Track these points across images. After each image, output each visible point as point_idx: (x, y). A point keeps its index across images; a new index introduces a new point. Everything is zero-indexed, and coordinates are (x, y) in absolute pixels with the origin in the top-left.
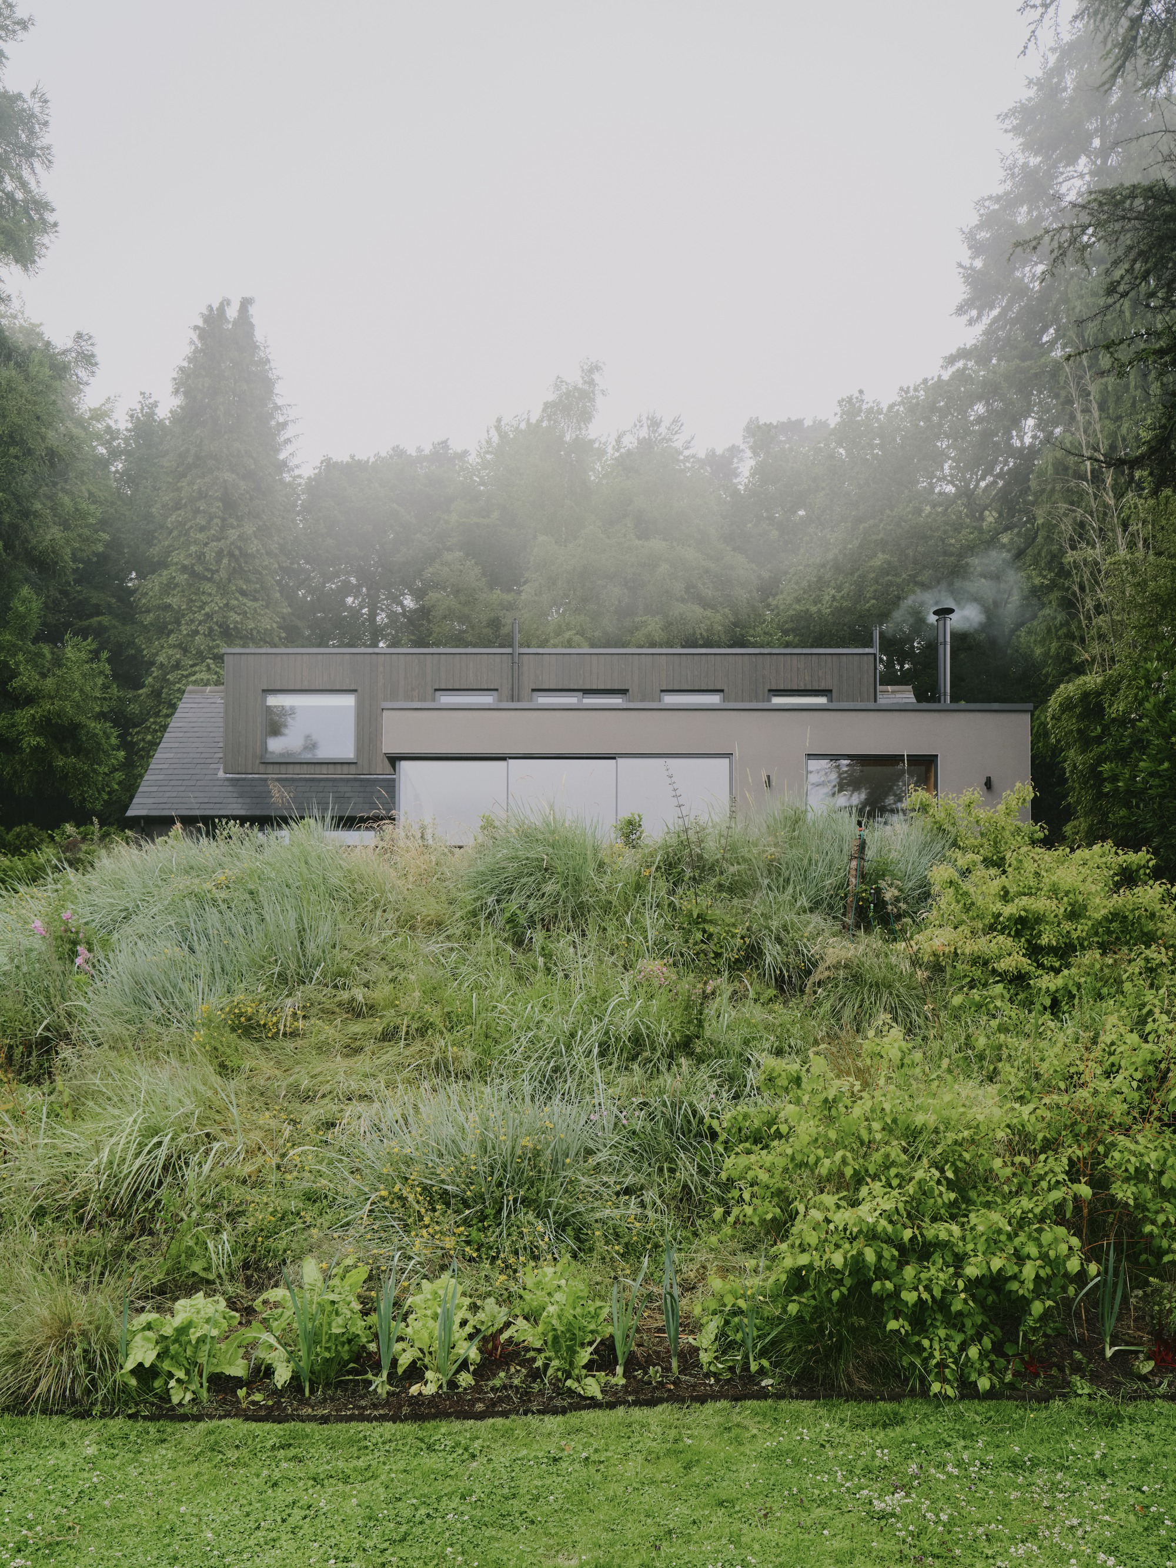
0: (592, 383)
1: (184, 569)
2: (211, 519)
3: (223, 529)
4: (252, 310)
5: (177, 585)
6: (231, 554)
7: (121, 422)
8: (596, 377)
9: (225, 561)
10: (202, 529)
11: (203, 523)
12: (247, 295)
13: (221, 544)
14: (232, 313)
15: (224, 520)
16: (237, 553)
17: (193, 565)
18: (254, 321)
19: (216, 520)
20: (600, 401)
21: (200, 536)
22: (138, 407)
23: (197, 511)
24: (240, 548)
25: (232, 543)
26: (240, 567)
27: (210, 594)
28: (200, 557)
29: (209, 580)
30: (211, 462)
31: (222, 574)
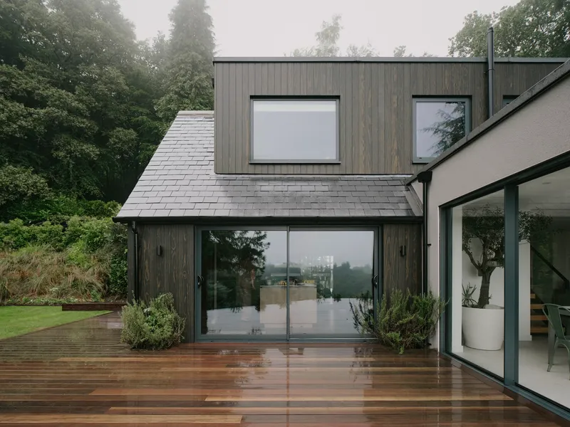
0: (337, 24)
1: (176, 93)
2: (187, 72)
3: (192, 76)
5: (173, 100)
6: (196, 87)
7: (151, 44)
8: (339, 21)
9: (194, 89)
10: (184, 76)
11: (184, 73)
13: (192, 82)
15: (192, 72)
16: (199, 86)
17: (180, 91)
19: (189, 72)
20: (341, 32)
21: (182, 79)
22: (157, 37)
23: (181, 68)
24: (199, 84)
25: (196, 82)
27: (187, 104)
28: (183, 88)
29: (187, 98)
30: (186, 49)
31: (192, 95)
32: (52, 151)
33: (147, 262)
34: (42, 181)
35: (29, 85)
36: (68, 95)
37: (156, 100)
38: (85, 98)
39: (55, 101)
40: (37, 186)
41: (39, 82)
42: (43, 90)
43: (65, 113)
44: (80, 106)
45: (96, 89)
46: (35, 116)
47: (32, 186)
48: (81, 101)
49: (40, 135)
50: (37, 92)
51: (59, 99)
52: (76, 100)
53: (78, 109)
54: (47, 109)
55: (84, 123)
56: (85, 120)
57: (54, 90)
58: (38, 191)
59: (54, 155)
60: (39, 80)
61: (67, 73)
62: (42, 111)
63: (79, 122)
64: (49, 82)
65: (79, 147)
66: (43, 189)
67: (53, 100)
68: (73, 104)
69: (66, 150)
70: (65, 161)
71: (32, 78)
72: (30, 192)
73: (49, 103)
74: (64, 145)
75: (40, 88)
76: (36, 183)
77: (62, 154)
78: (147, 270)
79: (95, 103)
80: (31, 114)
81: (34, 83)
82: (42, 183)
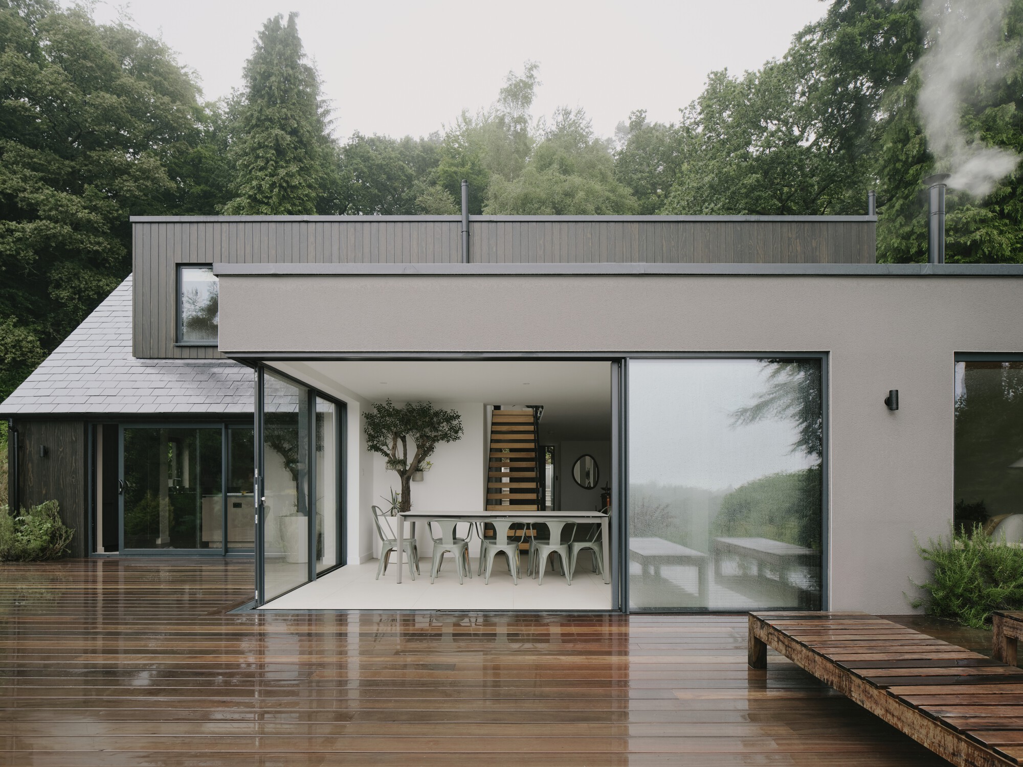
0: (531, 76)
1: (250, 197)
2: (268, 162)
3: (276, 168)
4: (297, 20)
6: (281, 186)
8: (535, 73)
9: (276, 190)
10: (261, 169)
11: (262, 164)
12: (294, 11)
13: (274, 179)
14: (284, 23)
15: (276, 162)
16: (284, 185)
17: (255, 194)
18: (297, 27)
19: (271, 162)
20: (536, 89)
21: (259, 174)
22: (232, 98)
23: (257, 157)
24: (287, 182)
25: (282, 178)
26: (288, 194)
28: (259, 189)
29: (267, 204)
30: (267, 123)
31: (275, 199)
32: (50, 290)
33: (30, 465)
34: (30, 338)
35: (8, 185)
36: (70, 200)
37: (220, 206)
38: (100, 203)
39: (50, 210)
40: (21, 347)
41: (25, 179)
42: (32, 192)
43: (67, 229)
44: (93, 216)
45: (121, 188)
46: (17, 234)
47: (14, 347)
48: (94, 209)
49: (28, 264)
50: (21, 195)
51: (56, 207)
52: (85, 208)
53: (89, 221)
54: (38, 223)
55: (99, 244)
56: (101, 239)
57: (48, 191)
58: (23, 354)
59: (53, 296)
60: (25, 176)
61: (73, 164)
62: (29, 227)
63: (90, 243)
64: (41, 179)
65: (94, 283)
66: (31, 352)
67: (47, 208)
68: (80, 215)
69: (72, 287)
70: (71, 305)
71: (15, 173)
72: (9, 357)
73: (40, 213)
74: (69, 280)
75: (25, 190)
76: (19, 341)
77: (64, 294)
78: (31, 474)
79: (117, 211)
80: (11, 231)
81: (15, 181)
82: (30, 342)
